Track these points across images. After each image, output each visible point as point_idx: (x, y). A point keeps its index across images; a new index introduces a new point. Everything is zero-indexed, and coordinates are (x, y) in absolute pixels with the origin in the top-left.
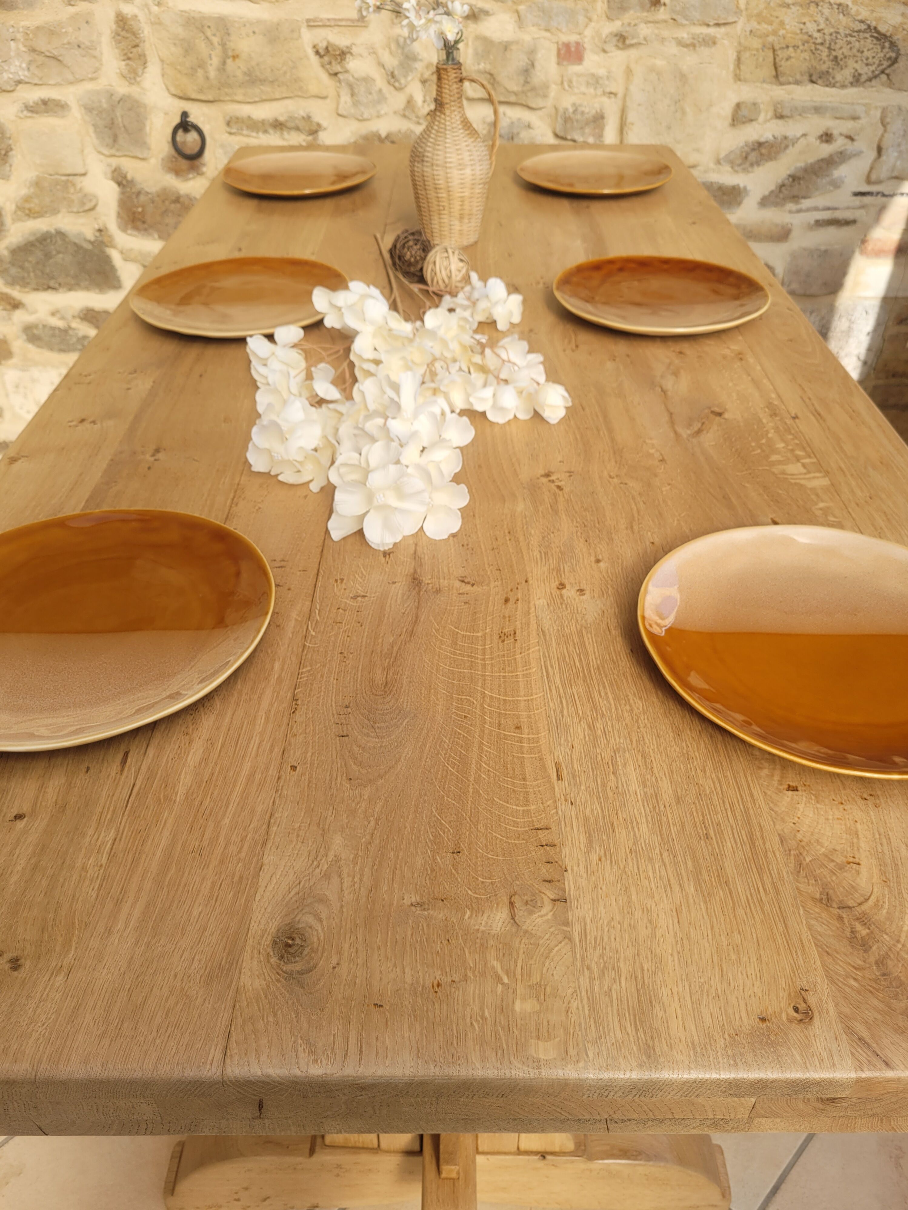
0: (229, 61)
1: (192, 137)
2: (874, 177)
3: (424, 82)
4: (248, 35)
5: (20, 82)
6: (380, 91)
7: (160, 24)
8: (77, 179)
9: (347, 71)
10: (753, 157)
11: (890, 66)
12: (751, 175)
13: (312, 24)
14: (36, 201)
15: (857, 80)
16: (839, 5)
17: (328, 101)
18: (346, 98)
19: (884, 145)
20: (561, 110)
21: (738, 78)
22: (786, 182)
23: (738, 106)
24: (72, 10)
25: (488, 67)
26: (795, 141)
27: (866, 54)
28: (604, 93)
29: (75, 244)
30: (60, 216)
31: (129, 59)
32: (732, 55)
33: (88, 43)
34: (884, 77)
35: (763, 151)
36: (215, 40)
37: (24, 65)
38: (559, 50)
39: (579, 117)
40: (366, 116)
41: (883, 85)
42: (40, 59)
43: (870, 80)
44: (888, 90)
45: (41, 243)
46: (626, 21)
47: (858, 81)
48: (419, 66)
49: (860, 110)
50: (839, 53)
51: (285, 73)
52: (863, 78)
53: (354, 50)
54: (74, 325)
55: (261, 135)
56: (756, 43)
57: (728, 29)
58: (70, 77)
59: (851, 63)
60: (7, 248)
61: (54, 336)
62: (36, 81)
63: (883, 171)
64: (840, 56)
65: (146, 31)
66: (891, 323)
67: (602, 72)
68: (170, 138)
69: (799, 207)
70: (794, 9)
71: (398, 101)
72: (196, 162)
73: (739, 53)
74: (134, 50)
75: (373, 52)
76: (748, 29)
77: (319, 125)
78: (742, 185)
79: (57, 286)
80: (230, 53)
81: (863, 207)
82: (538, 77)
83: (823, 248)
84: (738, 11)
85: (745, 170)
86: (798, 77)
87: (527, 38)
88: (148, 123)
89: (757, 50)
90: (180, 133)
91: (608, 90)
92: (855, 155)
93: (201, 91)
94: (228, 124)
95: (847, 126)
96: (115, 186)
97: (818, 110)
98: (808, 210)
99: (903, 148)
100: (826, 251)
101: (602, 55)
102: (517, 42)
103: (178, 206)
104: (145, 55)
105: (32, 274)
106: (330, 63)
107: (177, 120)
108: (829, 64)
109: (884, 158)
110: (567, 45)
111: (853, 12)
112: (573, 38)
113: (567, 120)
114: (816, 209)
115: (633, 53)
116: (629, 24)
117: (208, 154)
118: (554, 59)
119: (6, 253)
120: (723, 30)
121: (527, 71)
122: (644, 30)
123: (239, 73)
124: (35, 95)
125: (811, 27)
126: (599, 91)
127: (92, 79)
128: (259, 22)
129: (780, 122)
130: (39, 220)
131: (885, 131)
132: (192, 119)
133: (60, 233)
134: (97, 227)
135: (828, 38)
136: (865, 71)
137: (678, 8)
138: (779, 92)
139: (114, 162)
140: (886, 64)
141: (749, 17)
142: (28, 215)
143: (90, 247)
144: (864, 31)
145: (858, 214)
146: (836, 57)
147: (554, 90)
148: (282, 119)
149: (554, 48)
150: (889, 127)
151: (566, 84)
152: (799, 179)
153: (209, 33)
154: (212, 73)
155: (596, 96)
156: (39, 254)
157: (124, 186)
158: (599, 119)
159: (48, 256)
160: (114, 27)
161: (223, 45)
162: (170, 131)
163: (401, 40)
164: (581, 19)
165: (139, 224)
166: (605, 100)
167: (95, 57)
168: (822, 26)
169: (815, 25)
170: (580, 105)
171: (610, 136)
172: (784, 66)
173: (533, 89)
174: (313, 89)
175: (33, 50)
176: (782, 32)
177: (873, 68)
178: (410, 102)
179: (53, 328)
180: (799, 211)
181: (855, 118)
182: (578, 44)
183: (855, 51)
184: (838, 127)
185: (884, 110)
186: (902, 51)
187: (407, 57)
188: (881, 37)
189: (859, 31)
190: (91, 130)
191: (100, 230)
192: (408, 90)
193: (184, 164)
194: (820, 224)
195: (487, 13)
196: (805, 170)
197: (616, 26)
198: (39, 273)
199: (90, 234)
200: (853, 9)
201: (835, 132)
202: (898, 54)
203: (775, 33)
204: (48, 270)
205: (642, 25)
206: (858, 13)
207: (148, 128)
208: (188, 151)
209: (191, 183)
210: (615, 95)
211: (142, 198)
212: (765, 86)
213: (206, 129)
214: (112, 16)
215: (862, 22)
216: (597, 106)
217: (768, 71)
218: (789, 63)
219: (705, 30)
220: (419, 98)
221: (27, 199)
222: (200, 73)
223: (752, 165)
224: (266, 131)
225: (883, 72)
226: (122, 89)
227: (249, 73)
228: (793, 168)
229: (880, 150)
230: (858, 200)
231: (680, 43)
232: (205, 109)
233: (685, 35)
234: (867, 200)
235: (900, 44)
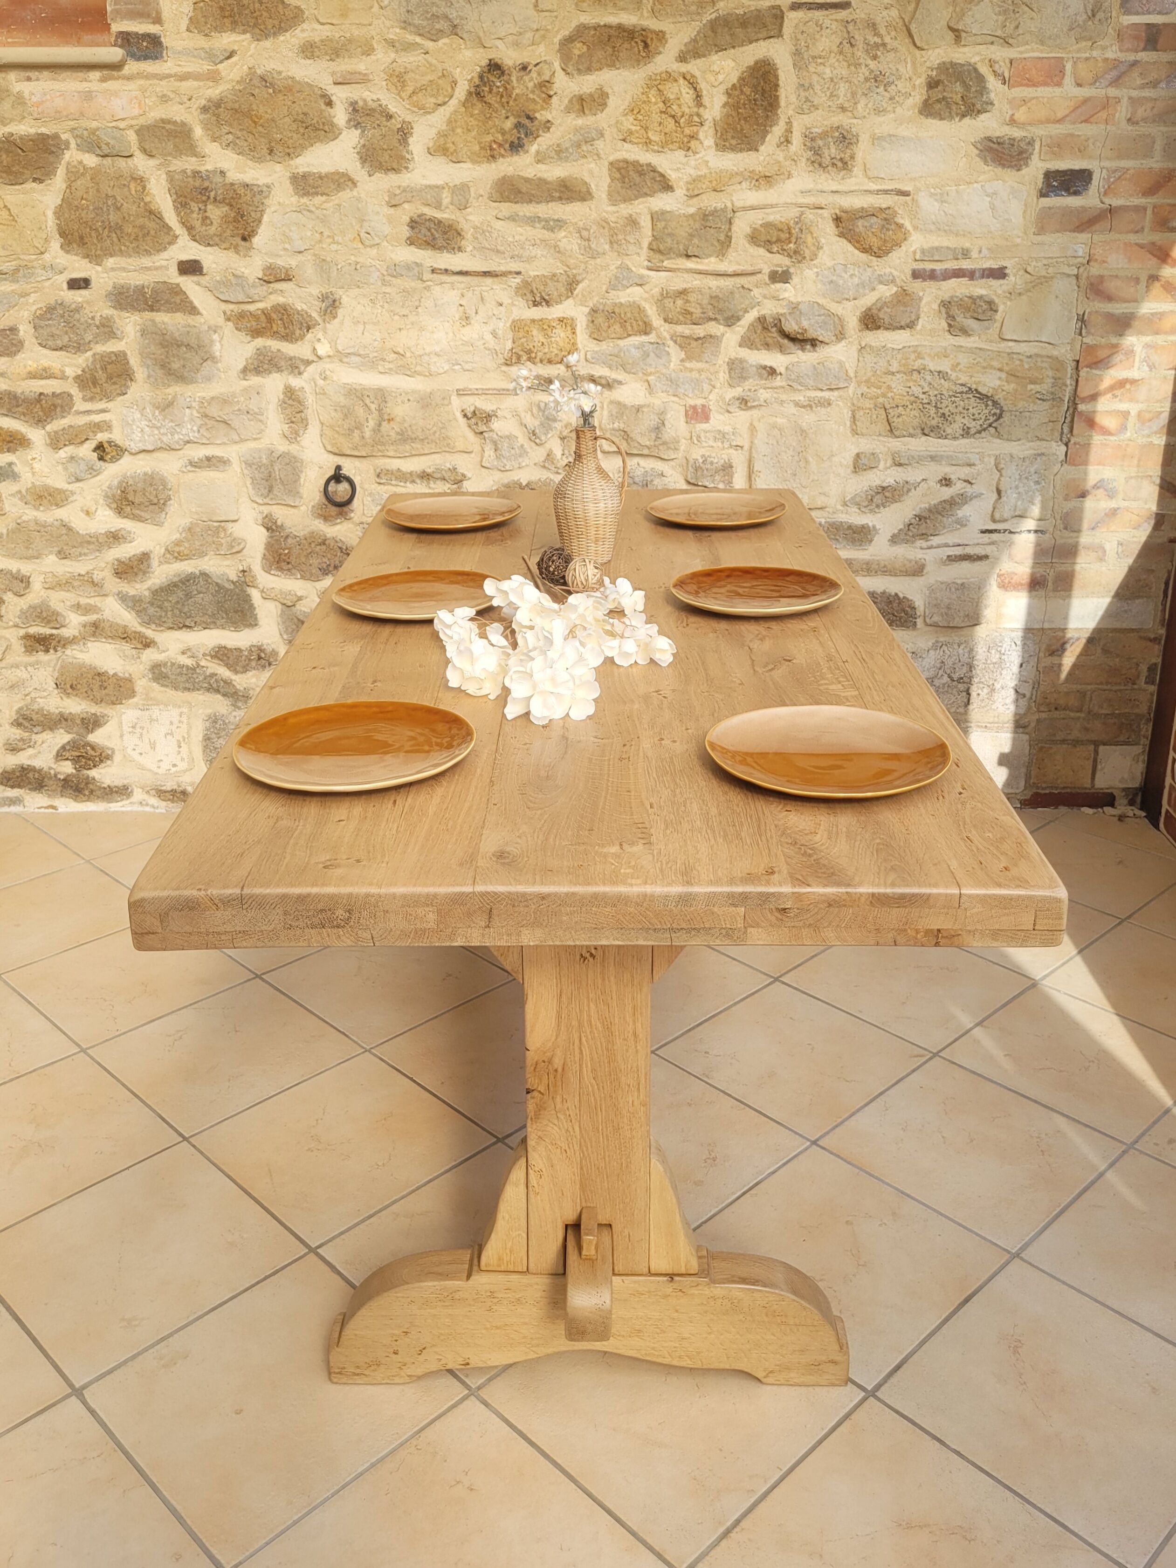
0: (384, 424)
1: (344, 486)
2: (997, 516)
3: (563, 439)
4: (403, 402)
5: (188, 442)
6: (522, 446)
7: (324, 394)
8: (230, 525)
9: (492, 431)
10: (878, 499)
11: (996, 421)
12: (879, 515)
13: (460, 393)
14: (186, 545)
15: (966, 433)
16: (940, 372)
17: (473, 455)
18: (489, 452)
19: (1002, 488)
20: (691, 462)
21: (855, 432)
22: (913, 521)
23: (858, 455)
24: (245, 383)
25: (622, 426)
26: (916, 486)
27: (971, 410)
28: (731, 446)
29: (217, 584)
30: (206, 558)
31: (292, 422)
32: (847, 414)
33: (256, 410)
34: (992, 430)
35: (887, 494)
36: (373, 407)
37: (195, 428)
38: (686, 411)
39: (709, 466)
40: (507, 468)
41: (992, 436)
42: (211, 423)
43: (979, 432)
44: (998, 441)
45: (183, 583)
46: (746, 388)
47: (968, 433)
48: (558, 425)
49: (974, 458)
50: (946, 411)
51: (435, 432)
52: (973, 431)
53: (499, 413)
54: (203, 663)
55: (408, 484)
56: (868, 404)
57: (841, 392)
58: (236, 438)
59: (958, 418)
60: (149, 589)
61: (181, 674)
62: (204, 441)
63: (1006, 511)
64: (947, 414)
65: (310, 400)
66: (1042, 655)
67: (728, 429)
68: (322, 489)
69: (929, 543)
70: (899, 376)
71: (539, 454)
72: (345, 509)
73: (853, 412)
74: (298, 415)
75: (516, 414)
76: (859, 393)
77: (463, 475)
78: (870, 524)
79: (193, 624)
80: (386, 417)
81: (992, 543)
82: (669, 433)
83: (959, 582)
84: (848, 378)
85: (871, 511)
86: (911, 431)
87: (657, 402)
88: (303, 476)
89: (870, 409)
90: (332, 483)
91: (734, 443)
92: (976, 497)
93: (356, 448)
94: (378, 476)
95: (964, 472)
96: (264, 531)
97: (933, 458)
98: (938, 547)
99: (1021, 490)
100: (962, 584)
101: (727, 414)
102: (649, 406)
103: (324, 547)
104: (307, 419)
105: (170, 613)
106: (477, 424)
107: (331, 472)
108: (937, 419)
109: (1004, 499)
110: (694, 408)
111: (953, 377)
112: (699, 402)
113: (697, 469)
114: (947, 545)
115: (755, 413)
116: (750, 390)
117: (356, 502)
118: (683, 419)
119: (147, 593)
120: (836, 393)
121: (658, 429)
122: (764, 395)
123: (392, 433)
124: (200, 453)
125: (917, 390)
126: (726, 445)
127: (255, 439)
128: (414, 392)
129: (900, 469)
130: (186, 562)
131: (1001, 475)
132: (344, 472)
133: (204, 575)
134: (241, 568)
135: (933, 398)
136: (974, 426)
137: (793, 377)
138: (895, 444)
139: (266, 510)
140: (992, 419)
141: (859, 383)
142: (176, 558)
143: (232, 587)
144: (966, 393)
145: (988, 550)
146: (944, 414)
147: (683, 444)
148: (429, 471)
149: (683, 409)
150: (1003, 472)
151: (694, 439)
152: (925, 518)
153: (368, 401)
154: (368, 433)
155: (724, 448)
156: (181, 594)
157: (273, 530)
158: (727, 469)
159: (188, 596)
160: (282, 397)
161: (380, 410)
162: (323, 482)
163: (542, 405)
164: (706, 387)
165: (283, 564)
166: (732, 451)
167: (261, 421)
168: (926, 389)
169: (920, 389)
170: (710, 457)
171: (739, 481)
172: (896, 422)
173: (664, 443)
174: (460, 445)
175: (206, 416)
176: (890, 395)
177: (981, 422)
178: (549, 455)
179: (181, 667)
180: (929, 548)
181: (970, 465)
182: (703, 406)
183: (960, 409)
184: (955, 473)
185: (997, 457)
186: (1005, 408)
187: (548, 418)
188: (983, 398)
189: (962, 393)
190: (249, 482)
191: (244, 571)
192: (547, 446)
193: (334, 510)
194: (951, 559)
195: (620, 383)
196: (930, 510)
197: (738, 391)
198: (177, 612)
199: (233, 577)
200: (953, 376)
201: (953, 477)
202: (1002, 411)
203: (884, 395)
204: (186, 610)
205: (762, 391)
206: (958, 378)
207: (302, 480)
208: (338, 500)
209: (338, 527)
210: (742, 447)
211: (290, 541)
212: (881, 438)
213: (357, 480)
214: (281, 388)
215: (962, 385)
216: (725, 457)
217: (883, 426)
218: (900, 420)
219: (820, 394)
220: (558, 452)
221: (178, 543)
222: (357, 433)
223: (878, 506)
224: (413, 482)
225: (990, 425)
226: (282, 447)
227: (401, 433)
228: (918, 509)
229: (999, 492)
230: (986, 538)
231: (797, 404)
232: (357, 462)
233: (802, 398)
234: (995, 536)
235: (1002, 403)
